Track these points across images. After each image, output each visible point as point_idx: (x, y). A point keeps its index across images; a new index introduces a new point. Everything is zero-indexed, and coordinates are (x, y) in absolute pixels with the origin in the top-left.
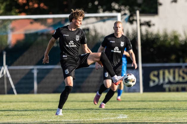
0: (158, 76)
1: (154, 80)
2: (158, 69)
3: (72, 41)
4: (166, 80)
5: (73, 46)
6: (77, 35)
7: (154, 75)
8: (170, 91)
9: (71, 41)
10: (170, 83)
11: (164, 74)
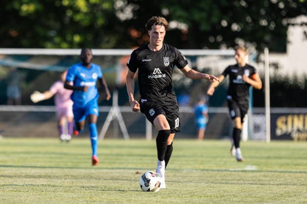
0: (286, 123)
1: (282, 128)
2: (286, 115)
3: (158, 69)
4: (295, 128)
5: (160, 76)
6: (165, 56)
7: (282, 122)
8: (299, 139)
9: (156, 69)
10: (299, 130)
11: (293, 121)
